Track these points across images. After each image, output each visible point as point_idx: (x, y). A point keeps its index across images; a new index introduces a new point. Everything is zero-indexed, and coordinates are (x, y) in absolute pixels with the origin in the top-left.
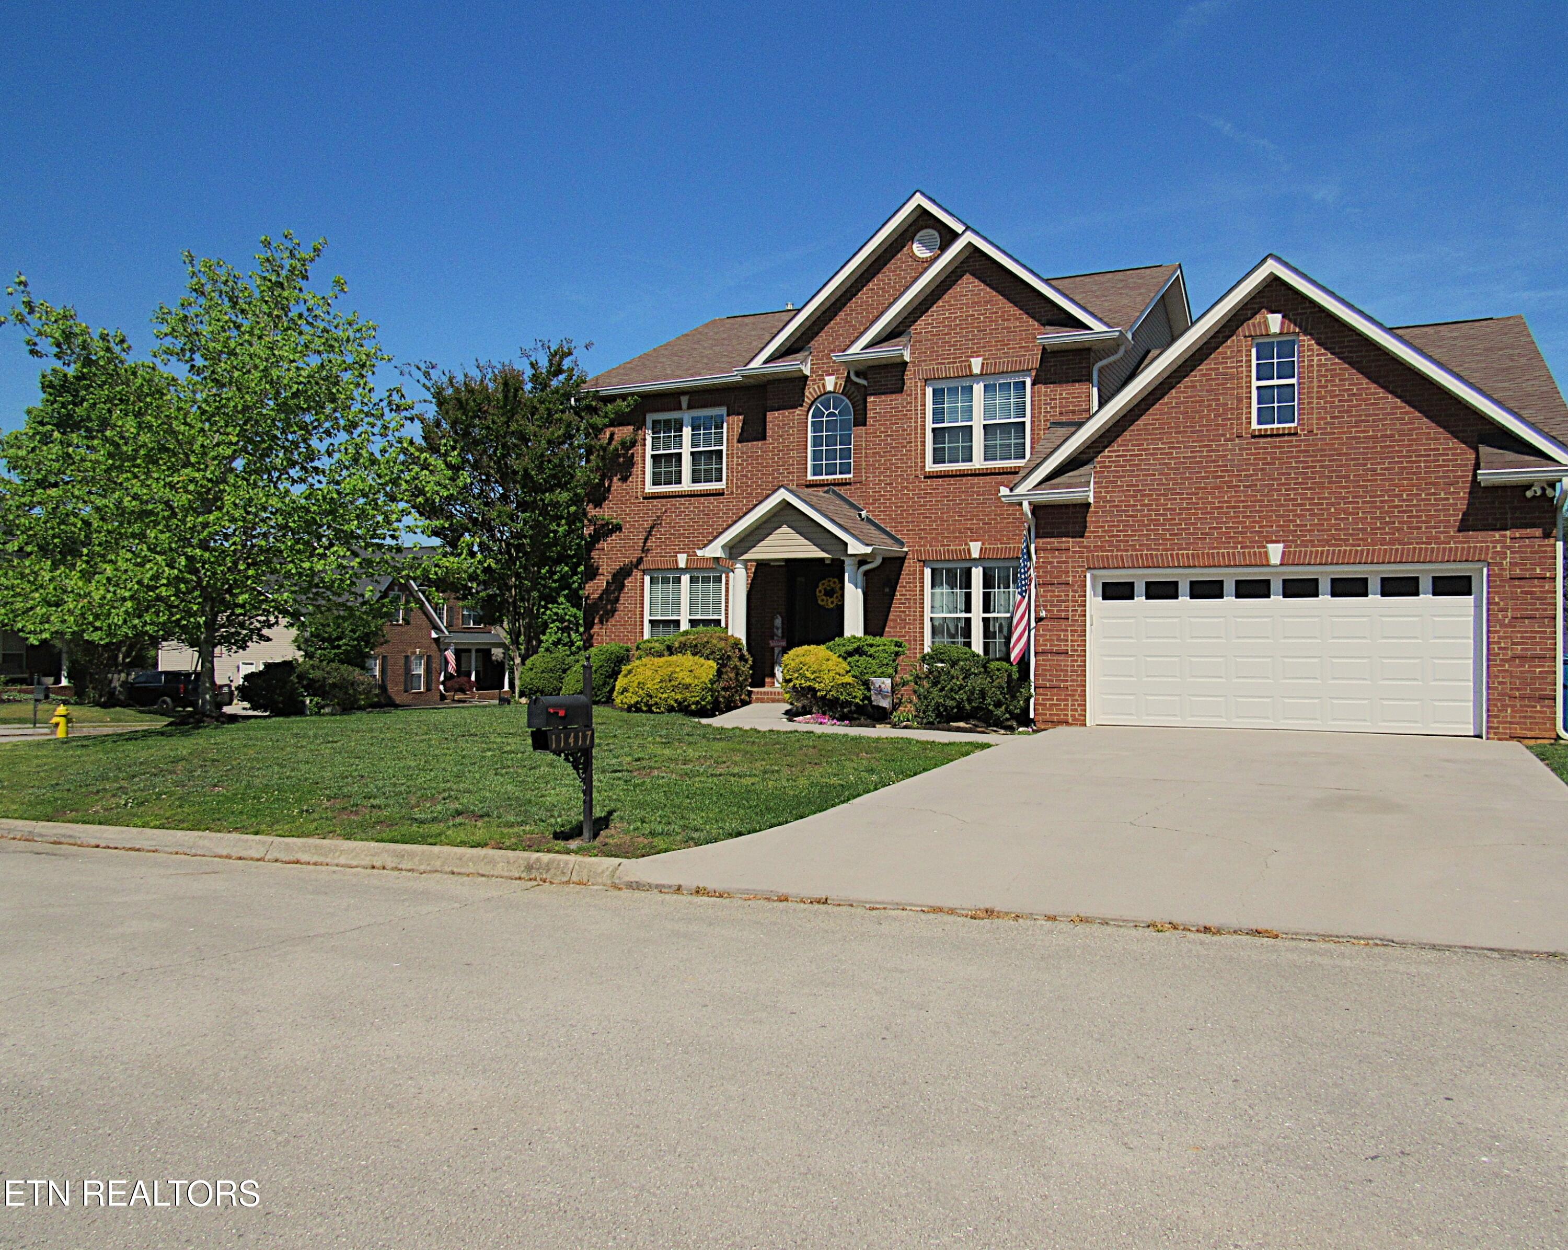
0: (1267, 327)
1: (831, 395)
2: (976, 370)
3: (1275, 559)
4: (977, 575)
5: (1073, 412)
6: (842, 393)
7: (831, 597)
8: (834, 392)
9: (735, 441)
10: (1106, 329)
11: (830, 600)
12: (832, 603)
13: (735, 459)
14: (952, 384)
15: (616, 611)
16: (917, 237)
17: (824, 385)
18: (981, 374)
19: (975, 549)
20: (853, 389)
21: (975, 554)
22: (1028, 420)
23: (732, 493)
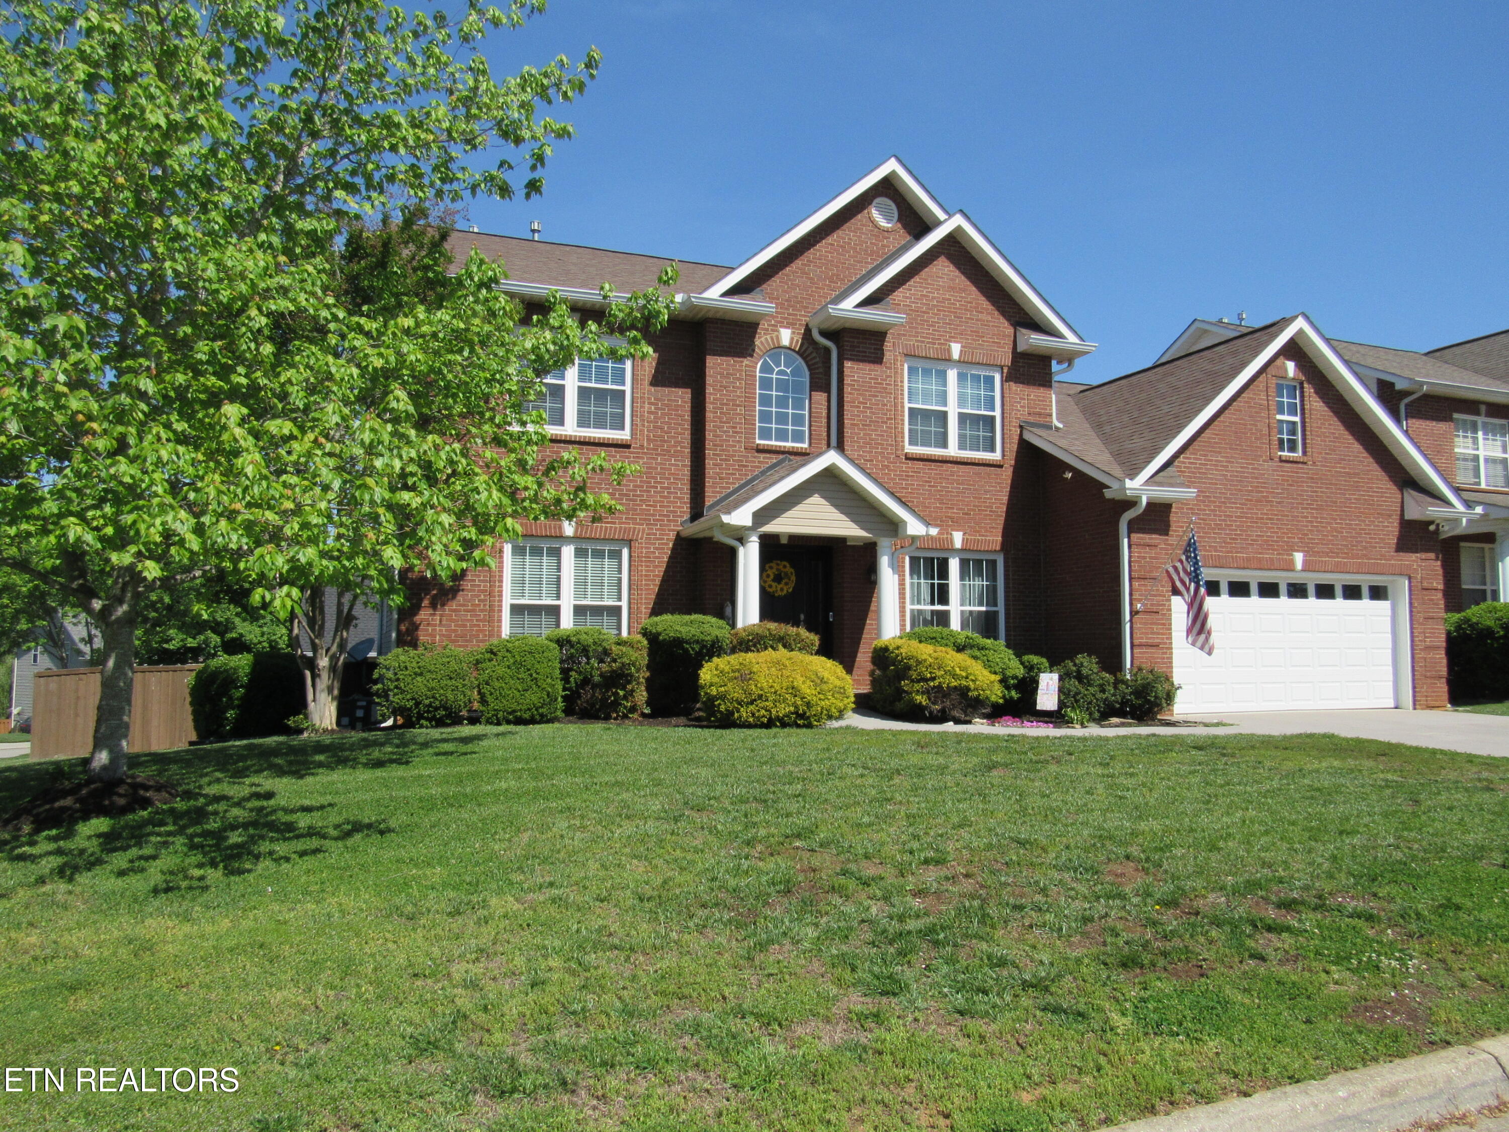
0: (1286, 370)
1: (783, 350)
2: (956, 355)
3: (1299, 565)
4: (954, 565)
5: (1040, 414)
6: (798, 353)
7: (779, 583)
8: (789, 348)
9: (647, 382)
10: (1077, 341)
11: (779, 587)
12: (782, 590)
13: (646, 405)
14: (928, 365)
15: (459, 590)
16: (874, 204)
17: (777, 337)
18: (959, 361)
19: (958, 539)
20: (810, 349)
21: (958, 544)
22: (997, 413)
23: (642, 446)
